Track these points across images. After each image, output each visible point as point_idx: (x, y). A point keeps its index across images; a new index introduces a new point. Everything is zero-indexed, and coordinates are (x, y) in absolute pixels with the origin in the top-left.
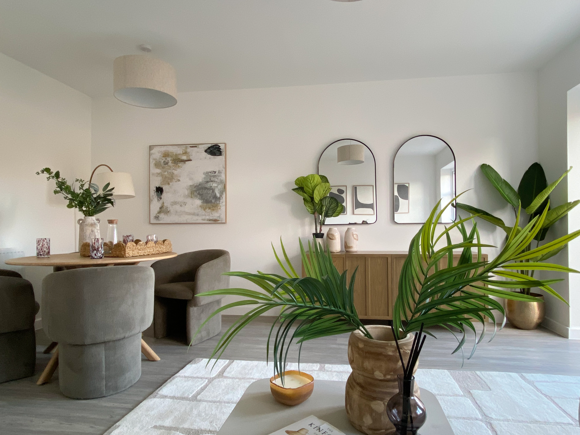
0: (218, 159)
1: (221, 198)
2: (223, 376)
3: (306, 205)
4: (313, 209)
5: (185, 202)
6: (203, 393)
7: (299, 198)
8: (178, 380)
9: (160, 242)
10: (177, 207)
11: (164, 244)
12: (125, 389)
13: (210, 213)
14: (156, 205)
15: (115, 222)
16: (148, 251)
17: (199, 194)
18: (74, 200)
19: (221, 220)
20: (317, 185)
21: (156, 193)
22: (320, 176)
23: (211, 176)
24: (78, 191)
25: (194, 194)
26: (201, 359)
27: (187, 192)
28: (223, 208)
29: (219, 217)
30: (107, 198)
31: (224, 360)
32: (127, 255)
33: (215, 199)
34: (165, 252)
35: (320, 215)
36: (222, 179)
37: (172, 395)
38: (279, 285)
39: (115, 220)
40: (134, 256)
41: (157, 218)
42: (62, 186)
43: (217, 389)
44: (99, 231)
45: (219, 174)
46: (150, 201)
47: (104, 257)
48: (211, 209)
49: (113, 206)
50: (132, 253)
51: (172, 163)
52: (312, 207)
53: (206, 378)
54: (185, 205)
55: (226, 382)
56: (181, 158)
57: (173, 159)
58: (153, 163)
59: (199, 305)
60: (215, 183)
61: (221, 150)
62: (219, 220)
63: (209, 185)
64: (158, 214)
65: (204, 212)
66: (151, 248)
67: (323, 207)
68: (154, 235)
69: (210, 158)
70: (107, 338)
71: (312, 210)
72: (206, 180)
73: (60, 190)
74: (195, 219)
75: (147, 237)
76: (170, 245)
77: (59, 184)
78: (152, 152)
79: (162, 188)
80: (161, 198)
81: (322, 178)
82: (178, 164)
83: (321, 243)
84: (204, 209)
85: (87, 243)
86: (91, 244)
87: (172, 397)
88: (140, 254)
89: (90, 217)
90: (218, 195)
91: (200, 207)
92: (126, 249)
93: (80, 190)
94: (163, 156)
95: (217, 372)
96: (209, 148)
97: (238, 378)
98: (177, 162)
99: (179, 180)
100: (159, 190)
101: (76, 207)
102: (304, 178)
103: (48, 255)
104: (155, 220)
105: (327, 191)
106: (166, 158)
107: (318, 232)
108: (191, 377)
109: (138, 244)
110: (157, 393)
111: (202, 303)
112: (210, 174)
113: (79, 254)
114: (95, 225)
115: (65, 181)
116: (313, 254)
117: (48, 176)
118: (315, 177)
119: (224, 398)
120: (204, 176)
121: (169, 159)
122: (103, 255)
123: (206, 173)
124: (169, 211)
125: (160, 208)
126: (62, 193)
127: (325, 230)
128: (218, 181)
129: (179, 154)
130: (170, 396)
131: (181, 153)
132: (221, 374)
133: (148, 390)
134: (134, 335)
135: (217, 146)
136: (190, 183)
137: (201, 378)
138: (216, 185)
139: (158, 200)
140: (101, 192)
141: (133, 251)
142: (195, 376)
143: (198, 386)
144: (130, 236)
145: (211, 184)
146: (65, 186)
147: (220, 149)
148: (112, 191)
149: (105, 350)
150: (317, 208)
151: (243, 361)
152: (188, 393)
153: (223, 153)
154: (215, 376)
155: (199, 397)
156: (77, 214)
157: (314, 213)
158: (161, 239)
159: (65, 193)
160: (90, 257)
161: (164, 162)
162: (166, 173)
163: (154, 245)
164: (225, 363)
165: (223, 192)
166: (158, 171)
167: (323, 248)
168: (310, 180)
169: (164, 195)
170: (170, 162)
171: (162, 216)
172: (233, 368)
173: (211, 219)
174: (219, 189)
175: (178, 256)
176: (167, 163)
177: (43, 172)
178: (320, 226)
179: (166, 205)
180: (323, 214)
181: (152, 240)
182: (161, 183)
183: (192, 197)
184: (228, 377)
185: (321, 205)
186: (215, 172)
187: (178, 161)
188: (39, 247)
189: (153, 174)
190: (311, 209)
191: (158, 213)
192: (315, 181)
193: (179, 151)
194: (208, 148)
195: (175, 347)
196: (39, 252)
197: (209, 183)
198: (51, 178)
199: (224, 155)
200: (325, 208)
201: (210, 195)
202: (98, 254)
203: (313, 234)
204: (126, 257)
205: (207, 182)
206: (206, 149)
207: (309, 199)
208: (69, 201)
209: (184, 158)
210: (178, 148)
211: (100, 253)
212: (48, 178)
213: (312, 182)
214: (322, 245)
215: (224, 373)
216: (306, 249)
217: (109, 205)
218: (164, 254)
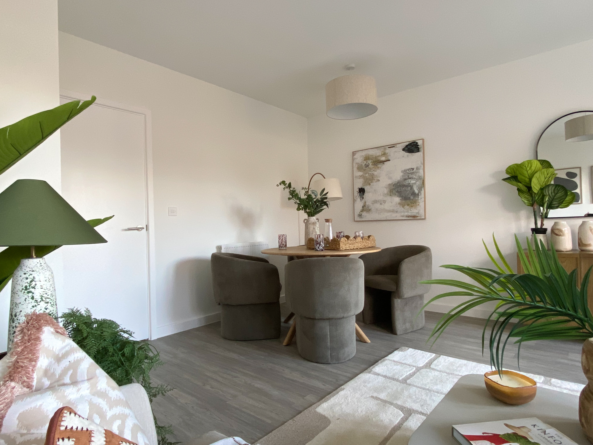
0: (417, 156)
1: (420, 194)
2: (430, 368)
3: (521, 196)
4: (531, 200)
5: (384, 201)
6: (411, 378)
7: (512, 189)
8: (388, 363)
9: (366, 238)
10: (378, 206)
11: (369, 239)
12: (344, 361)
13: (409, 210)
14: (359, 205)
15: (330, 221)
16: (356, 246)
17: (397, 192)
18: (301, 204)
19: (420, 216)
20: (536, 172)
21: (359, 193)
22: (539, 160)
23: (409, 173)
24: (303, 197)
25: (392, 192)
26: (407, 348)
27: (386, 191)
28: (422, 204)
29: (418, 213)
30: (324, 201)
31: (430, 353)
32: (341, 249)
33: (413, 196)
34: (370, 246)
35: (541, 207)
36: (420, 175)
37: (384, 374)
38: (495, 280)
39: (330, 219)
40: (346, 250)
41: (360, 215)
42: (294, 194)
43: (425, 378)
44: (318, 229)
45: (417, 171)
46: (354, 201)
47: (325, 250)
48: (409, 205)
49: (328, 207)
50: (345, 247)
51: (372, 165)
52: (530, 198)
53: (414, 366)
54: (385, 203)
55: (433, 374)
56: (380, 159)
57: (373, 161)
58: (356, 166)
59: (403, 298)
60: (413, 180)
61: (419, 147)
62: (418, 217)
63: (407, 183)
64: (361, 213)
65: (403, 208)
66: (359, 243)
67: (545, 197)
68: (361, 232)
69: (408, 156)
70: (331, 316)
71: (529, 201)
72: (405, 178)
73: (292, 197)
74: (394, 216)
75: (355, 233)
76: (374, 240)
77: (291, 193)
78: (355, 157)
79: (364, 189)
80: (363, 198)
81: (542, 163)
82: (377, 165)
83: (542, 240)
84: (402, 206)
85: (311, 238)
86: (315, 239)
87: (384, 376)
88: (350, 248)
89: (312, 217)
90: (416, 191)
91: (399, 204)
92: (341, 244)
93: (305, 196)
94: (364, 160)
95: (424, 363)
96: (407, 146)
97: (446, 373)
98: (377, 164)
99: (379, 180)
100: (362, 191)
101: (302, 210)
102: (517, 166)
103: (286, 248)
104: (359, 218)
105: (550, 178)
106: (367, 161)
107: (539, 226)
108: (400, 363)
109: (349, 239)
110: (371, 370)
111: (405, 296)
112: (408, 171)
113: (306, 247)
114: (316, 223)
115: (295, 189)
116: (532, 252)
117: (284, 186)
118: (533, 163)
119: (433, 387)
120: (402, 174)
121: (370, 162)
122: (323, 248)
123: (404, 170)
124: (370, 210)
125: (362, 207)
126: (293, 199)
127: (548, 225)
128: (416, 177)
129: (378, 156)
130: (382, 375)
131: (380, 154)
132: (428, 365)
133: (363, 366)
134: (350, 316)
135: (415, 143)
136: (390, 182)
137: (409, 365)
138: (414, 182)
139: (361, 200)
140: (319, 197)
141: (345, 245)
142: (403, 362)
143: (407, 372)
144: (342, 232)
145: (410, 181)
146: (295, 193)
147: (418, 145)
148: (327, 195)
149: (330, 325)
150: (536, 198)
151: (450, 358)
152: (398, 375)
153: (421, 149)
154: (422, 366)
155: (408, 381)
156: (303, 215)
157: (532, 205)
158: (366, 235)
159: (295, 199)
160: (314, 249)
161: (365, 164)
162: (367, 175)
163: (361, 240)
164: (431, 356)
165: (421, 188)
166: (361, 173)
167: (545, 246)
168: (526, 167)
169: (366, 194)
170: (371, 164)
171: (364, 214)
172: (440, 362)
173: (410, 215)
174: (418, 185)
175: (382, 250)
176: (368, 166)
177: (280, 184)
178: (541, 220)
179: (367, 204)
180: (545, 205)
181: (359, 236)
182: (363, 184)
183: (390, 196)
184: (436, 369)
185: (541, 195)
186: (413, 169)
187: (378, 162)
188: (280, 242)
189: (356, 177)
190: (527, 200)
191: (361, 211)
192: (533, 168)
193: (378, 153)
194: (405, 146)
195: (382, 334)
196: (280, 245)
197: (407, 180)
198: (286, 188)
199: (422, 151)
200: (548, 198)
201: (408, 192)
202: (320, 247)
203: (533, 230)
204: (340, 250)
205: (406, 179)
206: (403, 148)
207: (524, 189)
208: (297, 205)
209: (383, 159)
210: (378, 150)
211: (321, 247)
212: (284, 188)
213: (528, 169)
214: (545, 242)
215: (432, 365)
216: (524, 246)
217: (325, 207)
218: (370, 248)
